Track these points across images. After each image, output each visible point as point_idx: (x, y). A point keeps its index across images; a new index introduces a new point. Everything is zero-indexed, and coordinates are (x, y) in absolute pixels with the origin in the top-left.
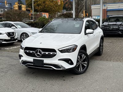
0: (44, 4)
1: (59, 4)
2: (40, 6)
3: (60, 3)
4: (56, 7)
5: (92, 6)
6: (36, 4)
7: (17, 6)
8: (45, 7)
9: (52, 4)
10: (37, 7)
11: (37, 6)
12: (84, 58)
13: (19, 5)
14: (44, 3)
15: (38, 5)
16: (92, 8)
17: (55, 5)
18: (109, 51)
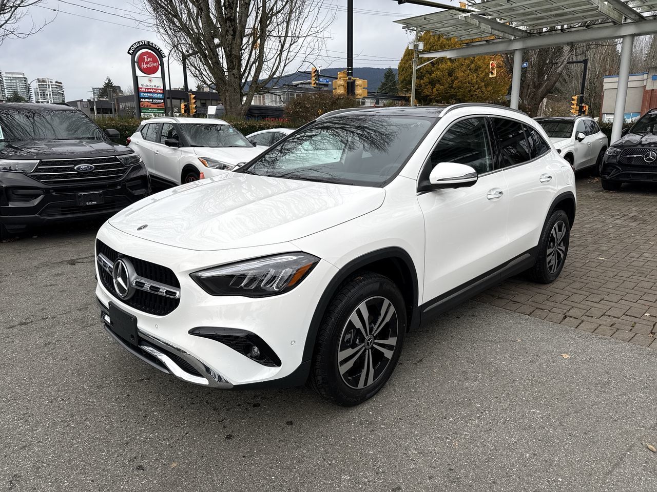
0: (449, 79)
1: (490, 76)
2: (438, 85)
3: (495, 72)
4: (486, 86)
5: (606, 80)
6: (426, 80)
7: (341, 82)
8: (452, 87)
9: (473, 78)
10: (430, 90)
11: (430, 86)
12: (388, 319)
13: (350, 79)
14: (450, 75)
15: (432, 83)
16: (606, 86)
17: (483, 80)
18: (600, 263)
